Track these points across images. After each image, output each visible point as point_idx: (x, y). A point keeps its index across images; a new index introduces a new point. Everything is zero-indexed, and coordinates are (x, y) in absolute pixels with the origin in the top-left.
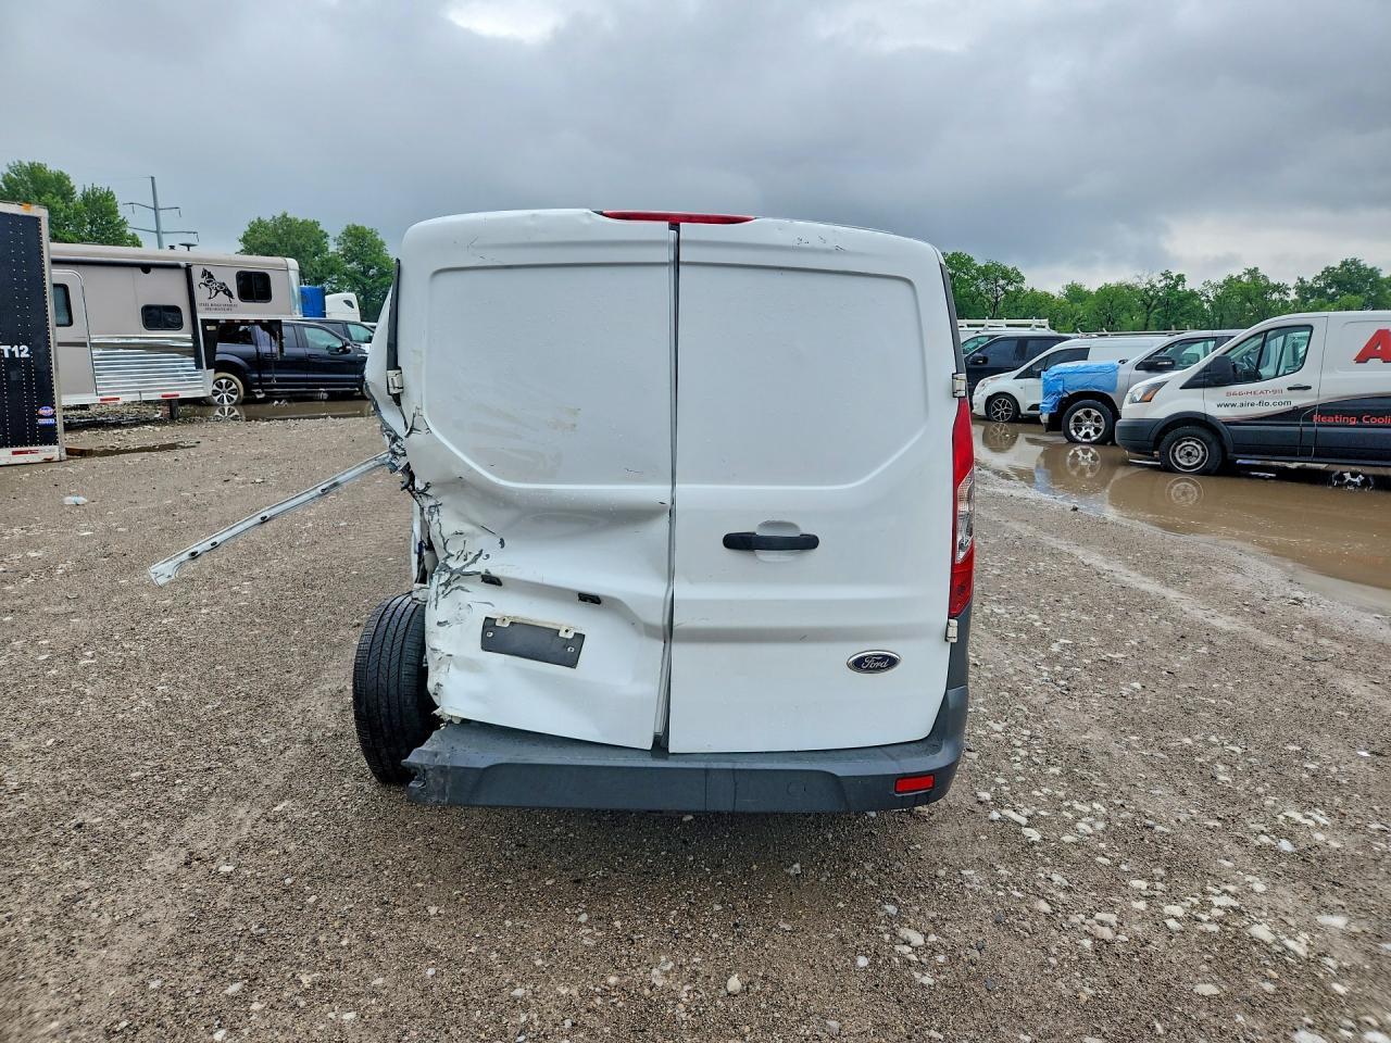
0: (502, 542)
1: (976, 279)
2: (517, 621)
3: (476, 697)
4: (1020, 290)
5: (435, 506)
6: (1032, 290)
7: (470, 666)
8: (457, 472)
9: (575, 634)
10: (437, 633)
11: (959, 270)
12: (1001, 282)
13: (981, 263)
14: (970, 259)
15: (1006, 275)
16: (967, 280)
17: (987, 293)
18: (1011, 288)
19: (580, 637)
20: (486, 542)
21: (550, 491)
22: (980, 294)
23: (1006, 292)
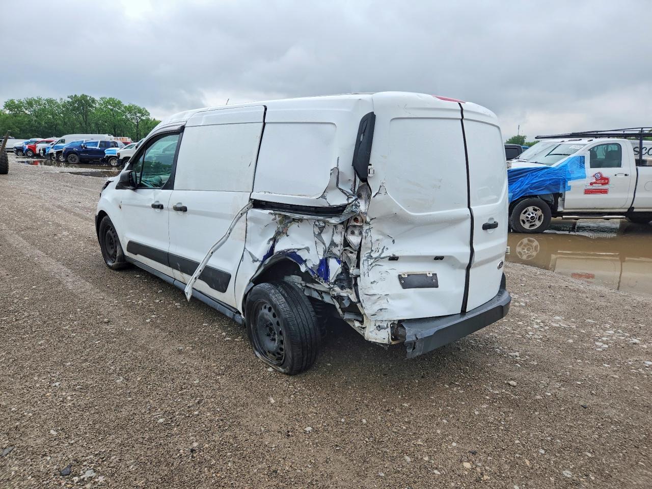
0: (393, 241)
1: (125, 112)
2: (409, 274)
3: (408, 309)
4: (148, 119)
5: (369, 229)
6: (154, 119)
7: (399, 297)
8: (395, 211)
9: (433, 274)
10: (372, 287)
11: (114, 107)
12: (138, 115)
13: (127, 105)
14: (119, 102)
15: (140, 111)
16: (120, 113)
17: (132, 120)
18: (144, 118)
19: (435, 275)
20: (387, 242)
21: (431, 215)
22: (128, 120)
23: (142, 120)
